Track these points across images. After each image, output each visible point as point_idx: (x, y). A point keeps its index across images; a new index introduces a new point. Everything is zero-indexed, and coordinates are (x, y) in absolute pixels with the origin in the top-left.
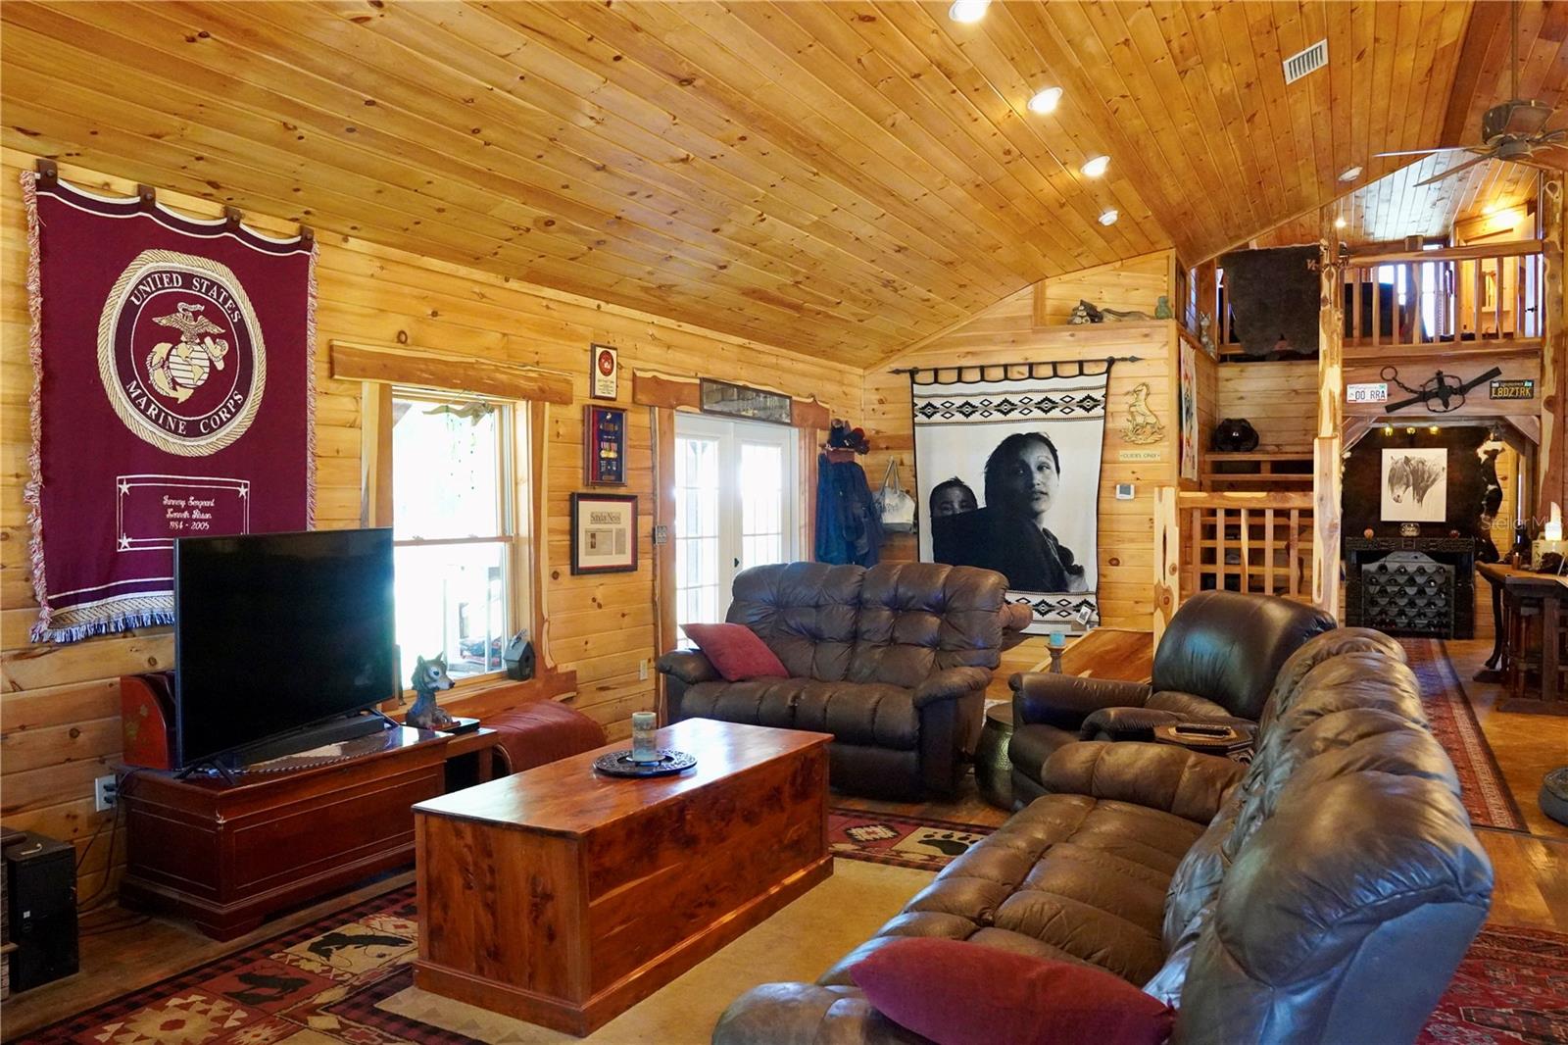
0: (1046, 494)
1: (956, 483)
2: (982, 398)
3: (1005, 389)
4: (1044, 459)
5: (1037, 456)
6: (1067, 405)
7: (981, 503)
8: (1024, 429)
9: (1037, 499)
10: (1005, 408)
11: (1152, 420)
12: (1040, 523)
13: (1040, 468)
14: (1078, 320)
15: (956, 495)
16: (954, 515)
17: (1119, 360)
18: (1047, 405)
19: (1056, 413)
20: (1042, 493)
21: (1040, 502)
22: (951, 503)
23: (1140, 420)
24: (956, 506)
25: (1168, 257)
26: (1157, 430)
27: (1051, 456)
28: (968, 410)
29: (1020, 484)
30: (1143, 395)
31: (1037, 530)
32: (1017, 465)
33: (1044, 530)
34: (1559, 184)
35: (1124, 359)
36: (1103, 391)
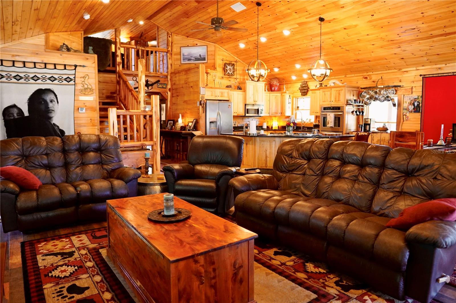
0: (54, 111)
1: (14, 106)
2: (25, 74)
3: (36, 72)
4: (52, 98)
5: (49, 97)
6: (60, 79)
7: (26, 114)
8: (43, 87)
9: (51, 112)
10: (35, 78)
11: (90, 87)
12: (52, 121)
13: (51, 101)
14: (63, 50)
15: (15, 111)
16: (15, 119)
17: (79, 66)
18: (52, 79)
19: (56, 82)
20: (52, 110)
21: (52, 114)
22: (13, 114)
23: (86, 86)
24: (15, 115)
25: (81, 34)
26: (91, 90)
27: (55, 97)
28: (18, 78)
29: (43, 107)
30: (87, 78)
31: (51, 124)
32: (41, 100)
33: (54, 124)
34: (171, 36)
35: (80, 66)
36: (74, 76)
